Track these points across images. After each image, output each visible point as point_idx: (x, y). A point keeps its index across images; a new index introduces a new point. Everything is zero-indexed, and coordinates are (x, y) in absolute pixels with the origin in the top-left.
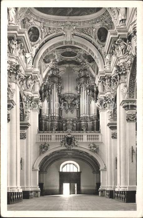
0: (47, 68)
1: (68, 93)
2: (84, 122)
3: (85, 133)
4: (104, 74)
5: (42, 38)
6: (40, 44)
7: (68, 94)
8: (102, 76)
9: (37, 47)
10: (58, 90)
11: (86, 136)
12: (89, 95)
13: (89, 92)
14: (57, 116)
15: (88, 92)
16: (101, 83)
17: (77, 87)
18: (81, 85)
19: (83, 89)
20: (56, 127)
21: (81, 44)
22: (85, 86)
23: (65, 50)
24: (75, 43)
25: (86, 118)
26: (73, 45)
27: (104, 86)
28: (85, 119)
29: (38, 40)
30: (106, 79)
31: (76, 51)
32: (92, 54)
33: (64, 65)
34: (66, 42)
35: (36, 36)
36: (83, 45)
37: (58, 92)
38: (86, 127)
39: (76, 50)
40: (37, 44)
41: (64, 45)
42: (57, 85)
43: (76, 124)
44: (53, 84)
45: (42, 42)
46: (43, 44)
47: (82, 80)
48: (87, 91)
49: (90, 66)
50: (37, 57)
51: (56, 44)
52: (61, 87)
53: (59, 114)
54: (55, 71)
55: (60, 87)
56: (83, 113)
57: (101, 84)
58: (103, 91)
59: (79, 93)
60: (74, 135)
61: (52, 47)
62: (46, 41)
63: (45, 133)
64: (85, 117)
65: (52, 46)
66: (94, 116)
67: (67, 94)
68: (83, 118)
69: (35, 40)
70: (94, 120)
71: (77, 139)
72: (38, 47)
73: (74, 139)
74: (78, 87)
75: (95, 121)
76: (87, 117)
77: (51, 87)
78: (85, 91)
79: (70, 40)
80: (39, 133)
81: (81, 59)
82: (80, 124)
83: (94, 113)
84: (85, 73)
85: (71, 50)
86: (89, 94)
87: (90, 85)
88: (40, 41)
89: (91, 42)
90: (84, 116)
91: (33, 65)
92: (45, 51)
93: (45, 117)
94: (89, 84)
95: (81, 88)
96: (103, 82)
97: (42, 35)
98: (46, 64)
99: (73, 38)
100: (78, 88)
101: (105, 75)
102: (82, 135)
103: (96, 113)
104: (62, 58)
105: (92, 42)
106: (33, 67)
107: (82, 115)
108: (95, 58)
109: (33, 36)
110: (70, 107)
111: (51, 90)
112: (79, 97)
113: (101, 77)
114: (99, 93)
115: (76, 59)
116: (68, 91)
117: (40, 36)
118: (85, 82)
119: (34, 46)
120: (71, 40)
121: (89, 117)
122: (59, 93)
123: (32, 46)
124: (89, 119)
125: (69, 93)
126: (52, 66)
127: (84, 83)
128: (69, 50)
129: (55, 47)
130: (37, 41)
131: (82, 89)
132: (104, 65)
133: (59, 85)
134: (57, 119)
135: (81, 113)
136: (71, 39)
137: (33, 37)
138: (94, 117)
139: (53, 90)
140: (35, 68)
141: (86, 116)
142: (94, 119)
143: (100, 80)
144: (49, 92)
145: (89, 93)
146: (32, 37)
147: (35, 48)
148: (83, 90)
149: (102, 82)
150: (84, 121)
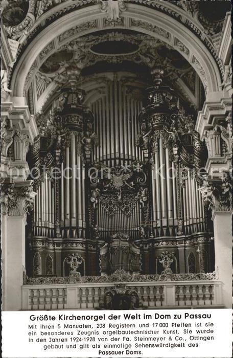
0: (48, 85)
1: (113, 156)
2: (164, 243)
3: (169, 281)
4: (223, 109)
5: (35, 16)
6: (31, 30)
7: (113, 161)
8: (216, 115)
9: (23, 40)
10: (83, 150)
11: (173, 289)
12: (178, 163)
13: (178, 154)
14: (80, 225)
15: (175, 152)
16: (212, 132)
17: (141, 139)
18: (152, 134)
19: (158, 145)
20: (79, 260)
21: (151, 26)
22: (166, 136)
23: (102, 39)
24: (133, 23)
25: (171, 230)
26: (127, 26)
27: (222, 141)
28: (168, 234)
29: (25, 22)
30: (227, 123)
31: (136, 40)
32: (184, 50)
33: (100, 75)
34: (106, 20)
35: (20, 9)
36: (155, 27)
37: (85, 155)
38: (171, 258)
39: (136, 38)
40: (21, 30)
41: (101, 27)
42: (80, 135)
43: (141, 249)
44: (68, 134)
45: (36, 25)
46: (40, 29)
47: (157, 119)
48: (171, 151)
49: (179, 75)
50: (23, 67)
51: (77, 27)
52: (93, 142)
53: (87, 221)
54: (74, 95)
55: (89, 140)
56: (163, 215)
57: (215, 134)
58: (222, 155)
59: (147, 155)
60: (136, 288)
61: (65, 36)
62: (49, 22)
63: (47, 283)
64: (167, 227)
65: (65, 33)
66: (197, 223)
67: (111, 159)
68: (162, 231)
69: (17, 20)
70: (197, 237)
71: (145, 298)
72: (25, 37)
73: (138, 300)
74: (145, 140)
75: (201, 240)
76: (174, 227)
77: (62, 142)
78: (167, 150)
79: (117, 16)
80: (27, 282)
81: (150, 58)
82: (153, 250)
83: (195, 216)
84: (163, 97)
85: (122, 38)
86: (179, 158)
87: (179, 134)
88: (29, 22)
89: (178, 19)
90: (165, 224)
91: (9, 88)
92: (46, 48)
93: (44, 230)
94: (177, 129)
95: (152, 141)
96: (219, 129)
97: (36, 7)
98: (46, 75)
99: (127, 10)
100: (143, 142)
101: (224, 112)
102: (161, 288)
103: (202, 214)
104: (94, 58)
105: (183, 20)
106: (9, 93)
107: (159, 222)
108: (193, 62)
109: (10, 10)
110: (120, 197)
111: (63, 151)
112: (148, 167)
113: (212, 117)
114: (209, 162)
115: (136, 59)
116: (113, 152)
117: (31, 9)
118: (166, 123)
119: (14, 37)
120: (122, 16)
121: (180, 227)
122: (86, 159)
123: (9, 37)
124: (179, 233)
125: (117, 155)
126: (63, 80)
127: (160, 128)
128: (113, 37)
129: (73, 34)
130: (23, 23)
131: (155, 144)
132: (222, 81)
133: (85, 135)
134: (82, 237)
135: (156, 215)
136: (120, 14)
137: (12, 13)
138: (195, 226)
139: (68, 149)
140: (17, 96)
141: (171, 223)
142: (196, 233)
143: (210, 122)
144: (55, 156)
145: (177, 156)
146: (9, 14)
147: (17, 43)
148: (159, 148)
149: (216, 129)
150: (167, 240)
